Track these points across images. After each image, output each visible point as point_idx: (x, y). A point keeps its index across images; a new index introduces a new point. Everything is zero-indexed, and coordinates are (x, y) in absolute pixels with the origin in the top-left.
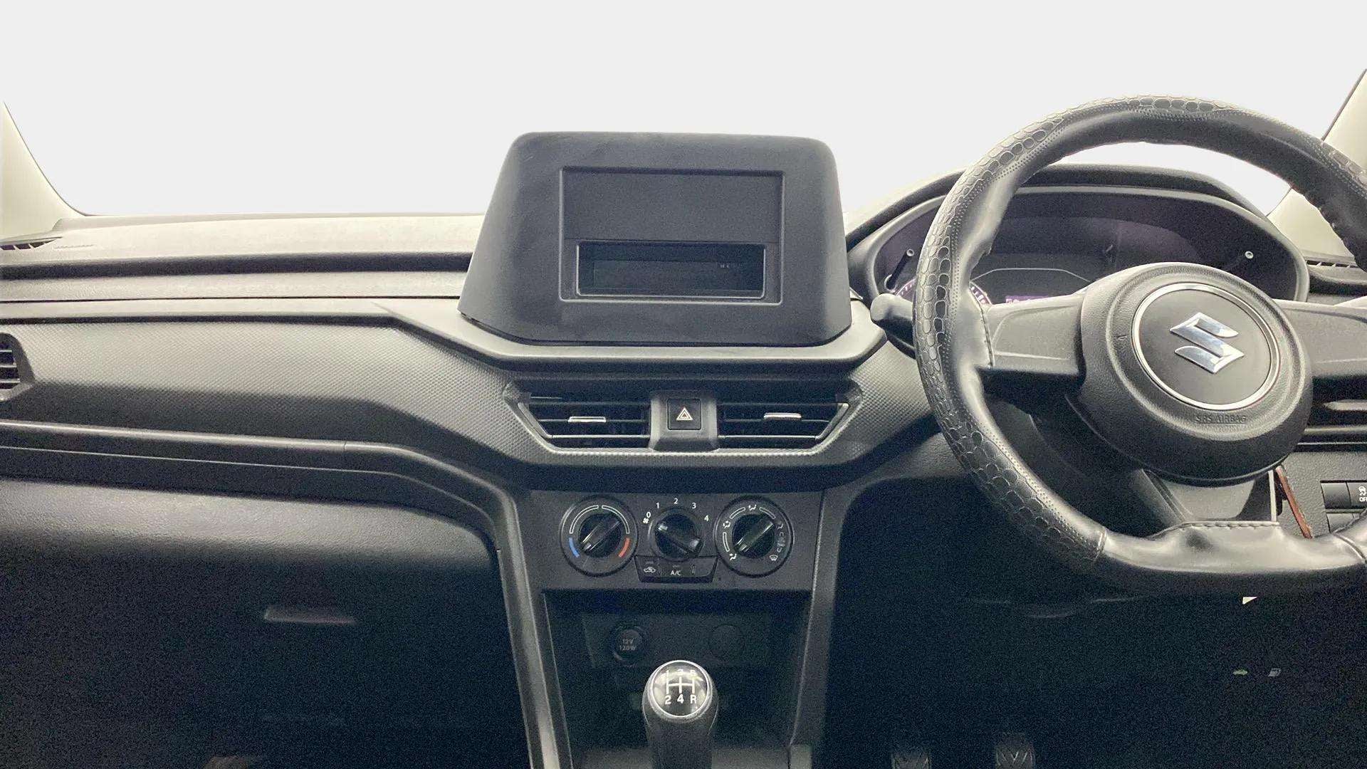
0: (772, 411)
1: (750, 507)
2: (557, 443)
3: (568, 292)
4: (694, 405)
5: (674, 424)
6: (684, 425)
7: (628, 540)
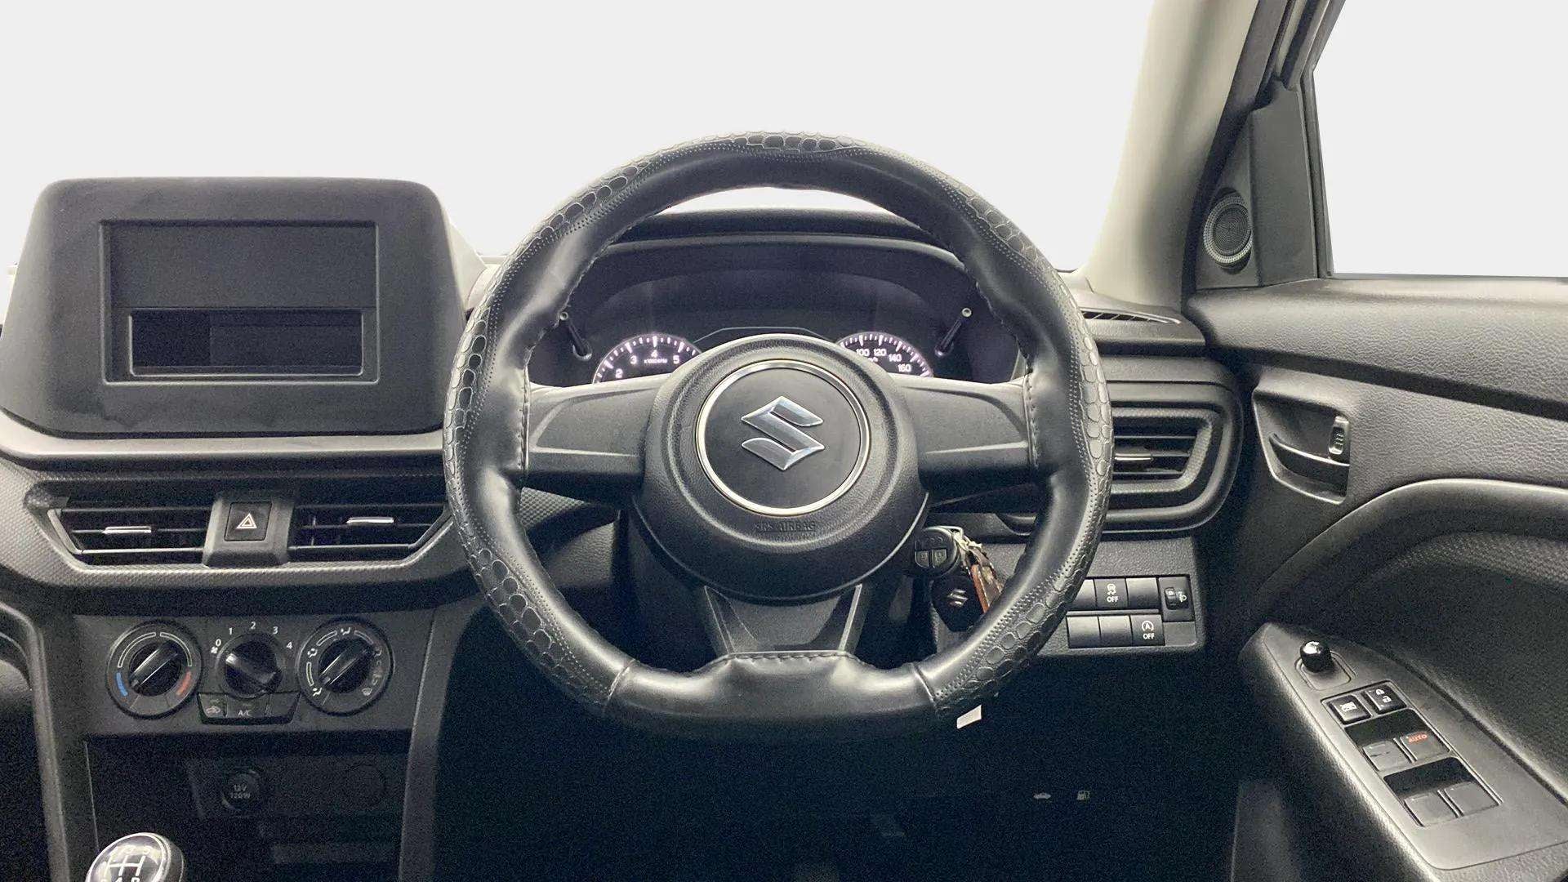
0: (357, 516)
1: (342, 630)
2: (90, 560)
3: (117, 370)
4: (262, 510)
5: (232, 531)
6: (247, 535)
7: (189, 673)
